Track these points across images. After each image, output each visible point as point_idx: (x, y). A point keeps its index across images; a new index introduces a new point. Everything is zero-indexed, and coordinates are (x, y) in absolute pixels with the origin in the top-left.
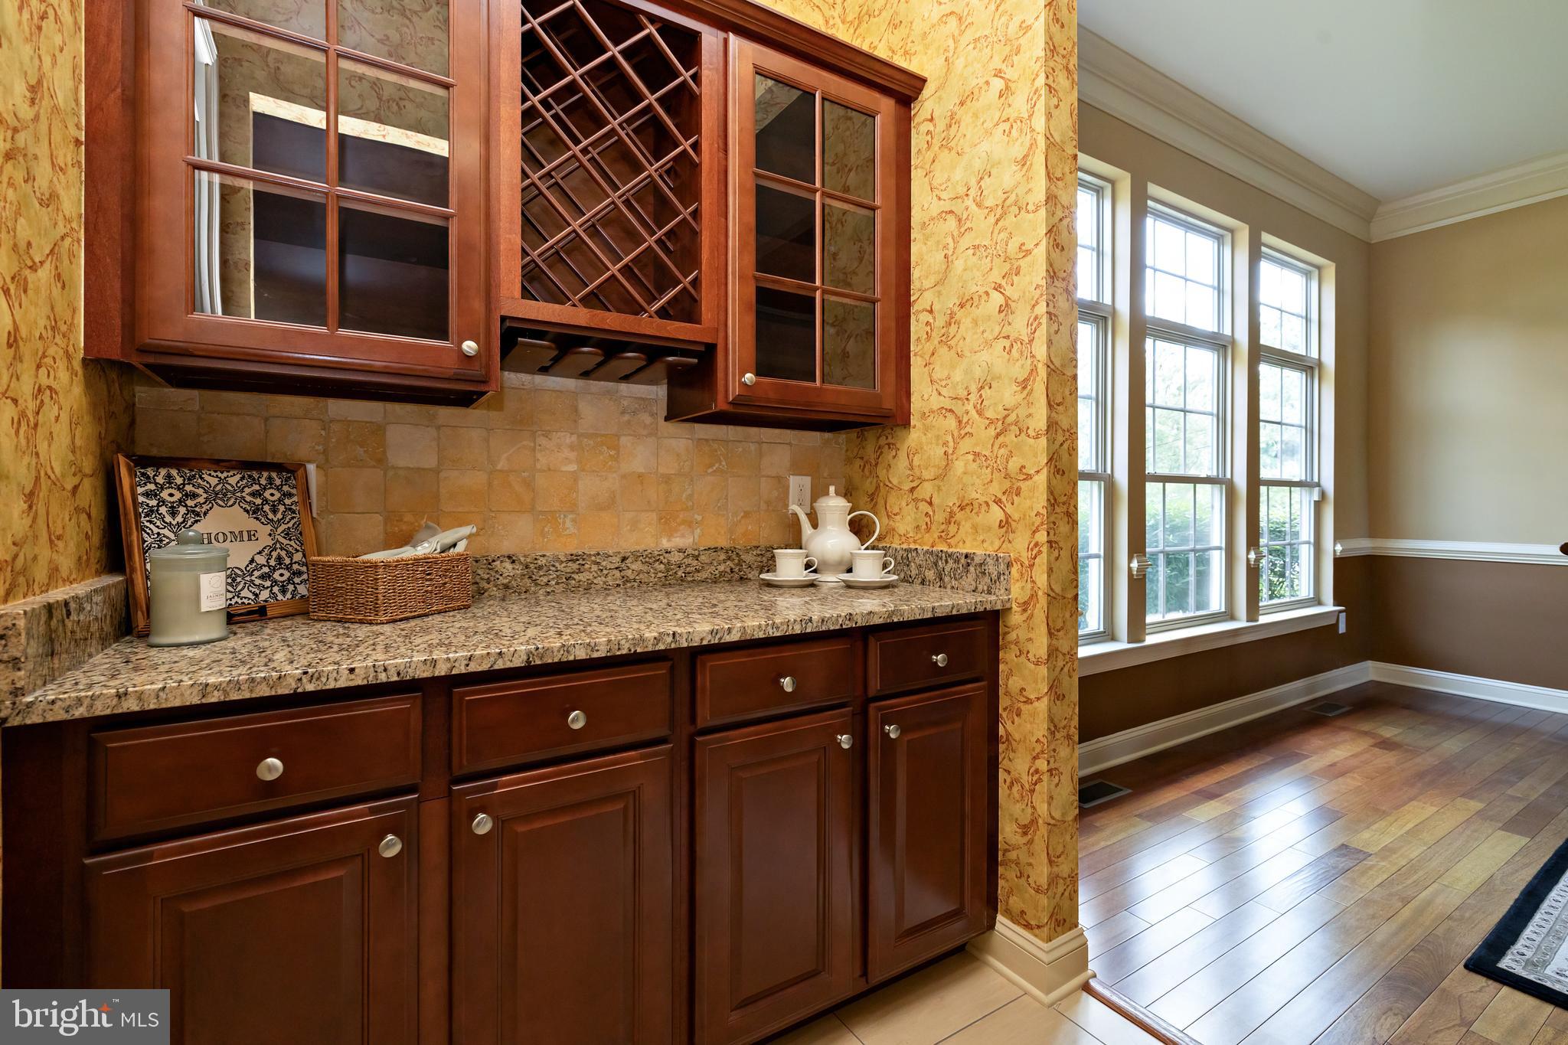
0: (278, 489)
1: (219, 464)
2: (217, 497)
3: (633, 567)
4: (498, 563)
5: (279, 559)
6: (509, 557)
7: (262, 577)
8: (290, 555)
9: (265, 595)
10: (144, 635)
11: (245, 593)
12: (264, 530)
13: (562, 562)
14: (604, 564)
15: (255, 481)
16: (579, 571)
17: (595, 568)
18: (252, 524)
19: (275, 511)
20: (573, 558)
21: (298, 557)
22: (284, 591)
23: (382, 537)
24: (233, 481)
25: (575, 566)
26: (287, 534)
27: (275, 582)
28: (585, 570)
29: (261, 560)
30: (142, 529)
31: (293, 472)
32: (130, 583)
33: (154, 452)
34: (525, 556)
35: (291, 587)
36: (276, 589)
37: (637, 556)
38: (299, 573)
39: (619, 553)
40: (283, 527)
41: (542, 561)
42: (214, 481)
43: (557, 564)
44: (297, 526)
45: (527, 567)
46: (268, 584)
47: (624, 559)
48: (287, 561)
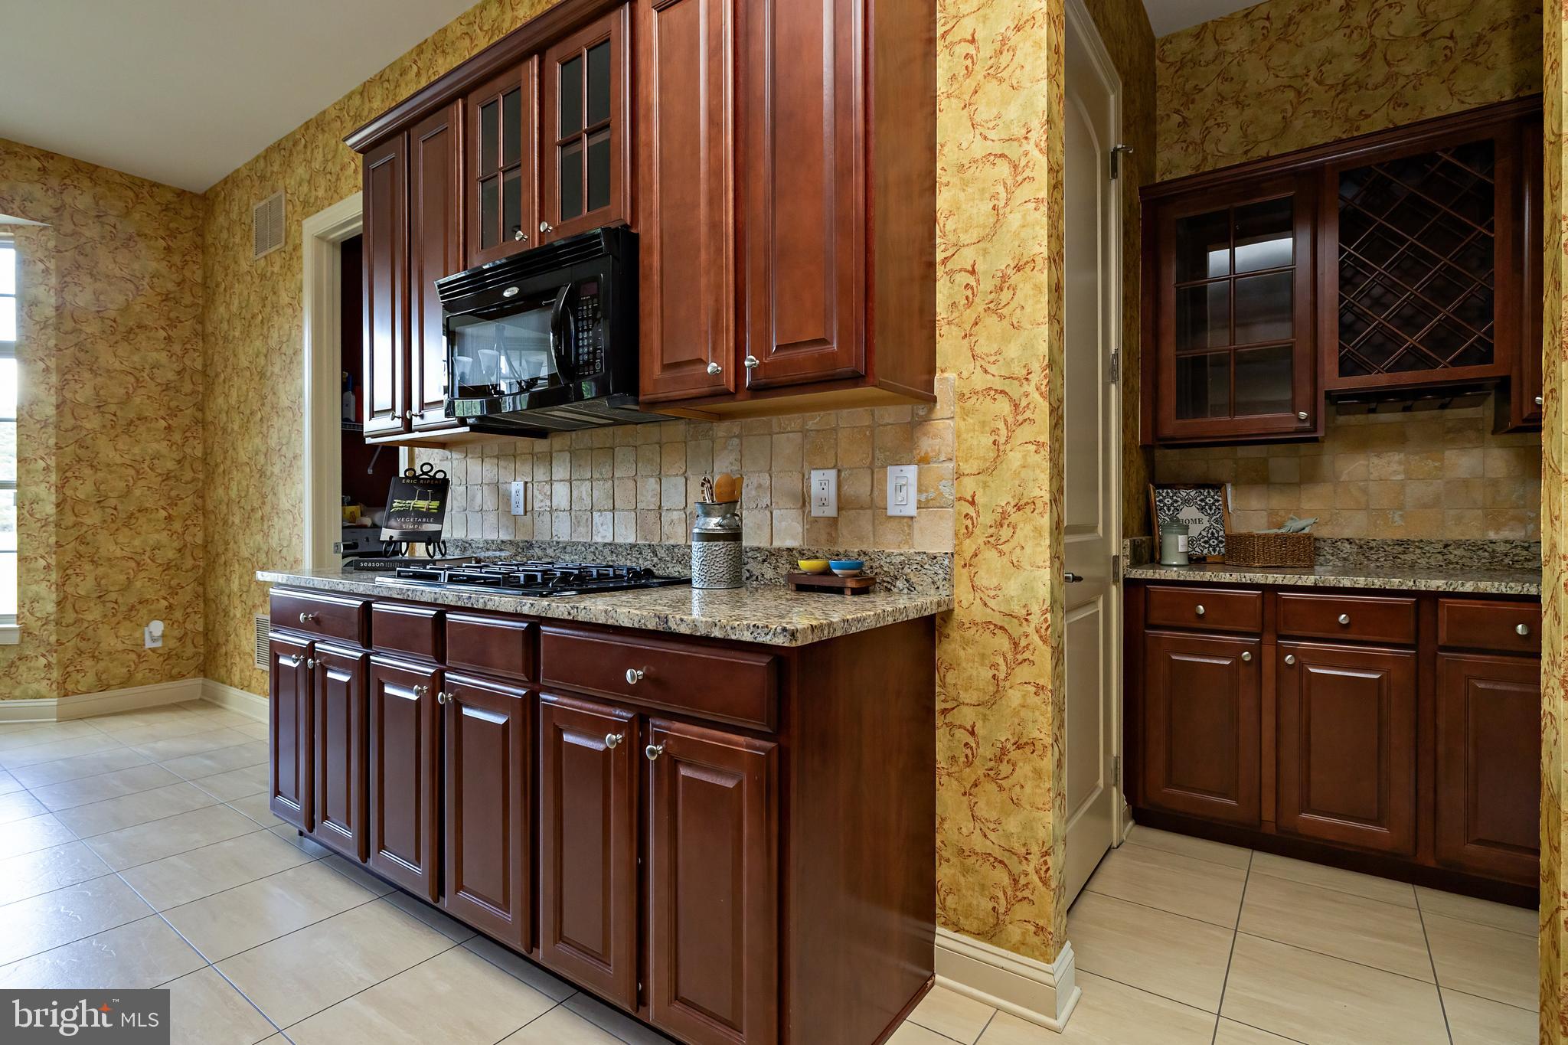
0: (1213, 498)
1: (1187, 486)
2: (1187, 502)
3: (1456, 552)
4: (1339, 543)
5: (1213, 533)
6: (1348, 540)
7: (1205, 542)
8: (1218, 532)
9: (1206, 551)
10: (1159, 563)
11: (1197, 549)
12: (1206, 519)
13: (1389, 545)
14: (1427, 548)
15: (1202, 494)
16: (1404, 553)
17: (1418, 551)
18: (1200, 515)
19: (1211, 509)
20: (1399, 543)
21: (1221, 533)
22: (1214, 551)
23: (1266, 524)
24: (1192, 494)
25: (1401, 549)
26: (1216, 521)
27: (1210, 545)
28: (1410, 552)
29: (1204, 533)
30: (1158, 516)
31: (1220, 489)
32: (1153, 540)
33: (1162, 482)
34: (1360, 540)
35: (1218, 549)
36: (1211, 549)
37: (1458, 544)
38: (1222, 542)
39: (1441, 541)
40: (1214, 517)
41: (1374, 544)
42: (1184, 494)
43: (1385, 547)
44: (1221, 517)
45: (1361, 547)
46: (1207, 546)
47: (1446, 546)
48: (1216, 535)
